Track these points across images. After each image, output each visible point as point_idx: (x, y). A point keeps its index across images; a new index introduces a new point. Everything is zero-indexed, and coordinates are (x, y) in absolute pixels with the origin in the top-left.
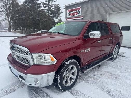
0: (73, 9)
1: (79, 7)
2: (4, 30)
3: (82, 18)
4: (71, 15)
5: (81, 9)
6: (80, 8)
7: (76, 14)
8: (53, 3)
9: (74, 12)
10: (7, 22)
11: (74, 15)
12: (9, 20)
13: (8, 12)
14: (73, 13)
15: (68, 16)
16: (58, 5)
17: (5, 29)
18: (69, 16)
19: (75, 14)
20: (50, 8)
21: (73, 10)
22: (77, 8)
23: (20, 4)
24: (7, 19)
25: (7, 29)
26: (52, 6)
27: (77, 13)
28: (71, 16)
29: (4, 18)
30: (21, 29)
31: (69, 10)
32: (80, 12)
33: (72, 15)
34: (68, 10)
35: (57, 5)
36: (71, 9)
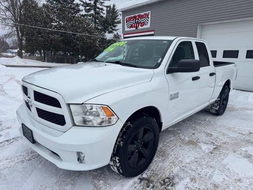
0: (136, 15)
1: (147, 13)
2: (9, 54)
3: (153, 33)
4: (132, 26)
5: (149, 16)
6: (149, 13)
7: (141, 26)
8: (103, 3)
9: (138, 22)
10: (16, 38)
11: (137, 27)
12: (18, 34)
13: (16, 20)
14: (136, 22)
15: (127, 29)
16: (114, 6)
17: (12, 53)
18: (129, 29)
19: (139, 26)
20: (97, 13)
21: (135, 17)
22: (142, 14)
23: (40, 5)
24: (16, 33)
25: (16, 53)
26: (102, 9)
27: (143, 24)
28: (132, 29)
29: (10, 31)
30: (41, 53)
31: (128, 17)
32: (149, 22)
33: (134, 27)
34: (126, 18)
35: (112, 7)
36: (132, 16)
